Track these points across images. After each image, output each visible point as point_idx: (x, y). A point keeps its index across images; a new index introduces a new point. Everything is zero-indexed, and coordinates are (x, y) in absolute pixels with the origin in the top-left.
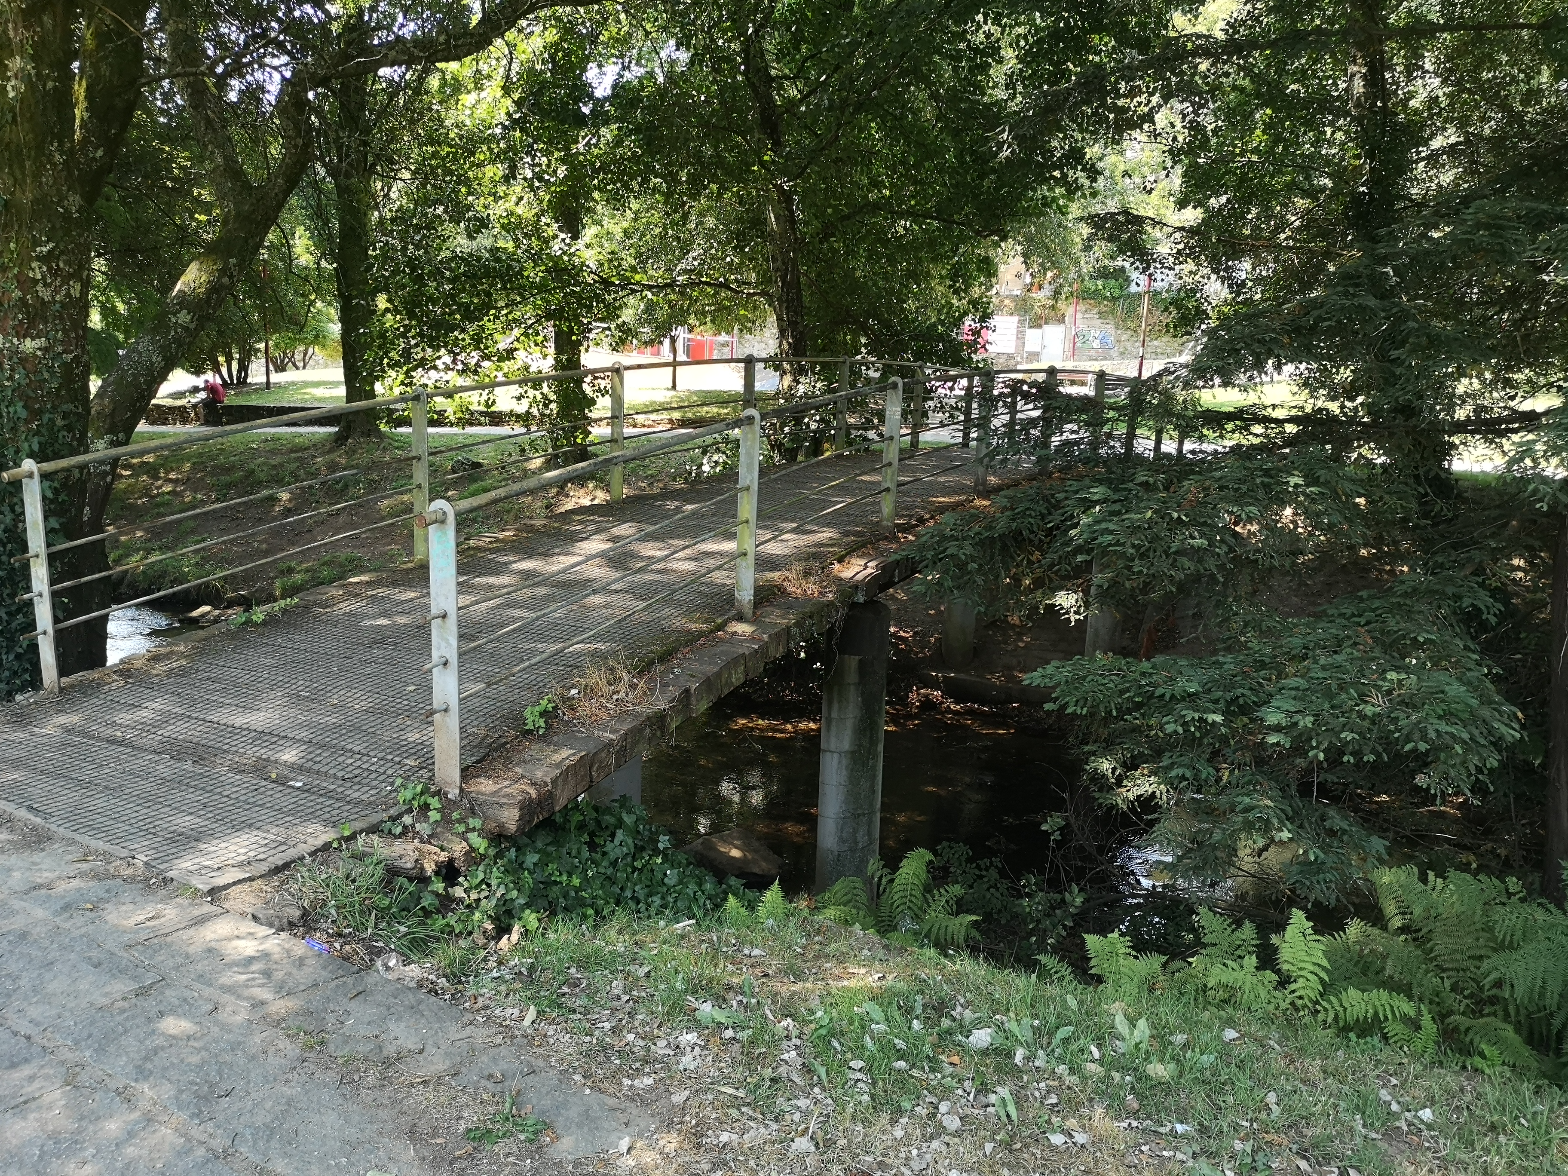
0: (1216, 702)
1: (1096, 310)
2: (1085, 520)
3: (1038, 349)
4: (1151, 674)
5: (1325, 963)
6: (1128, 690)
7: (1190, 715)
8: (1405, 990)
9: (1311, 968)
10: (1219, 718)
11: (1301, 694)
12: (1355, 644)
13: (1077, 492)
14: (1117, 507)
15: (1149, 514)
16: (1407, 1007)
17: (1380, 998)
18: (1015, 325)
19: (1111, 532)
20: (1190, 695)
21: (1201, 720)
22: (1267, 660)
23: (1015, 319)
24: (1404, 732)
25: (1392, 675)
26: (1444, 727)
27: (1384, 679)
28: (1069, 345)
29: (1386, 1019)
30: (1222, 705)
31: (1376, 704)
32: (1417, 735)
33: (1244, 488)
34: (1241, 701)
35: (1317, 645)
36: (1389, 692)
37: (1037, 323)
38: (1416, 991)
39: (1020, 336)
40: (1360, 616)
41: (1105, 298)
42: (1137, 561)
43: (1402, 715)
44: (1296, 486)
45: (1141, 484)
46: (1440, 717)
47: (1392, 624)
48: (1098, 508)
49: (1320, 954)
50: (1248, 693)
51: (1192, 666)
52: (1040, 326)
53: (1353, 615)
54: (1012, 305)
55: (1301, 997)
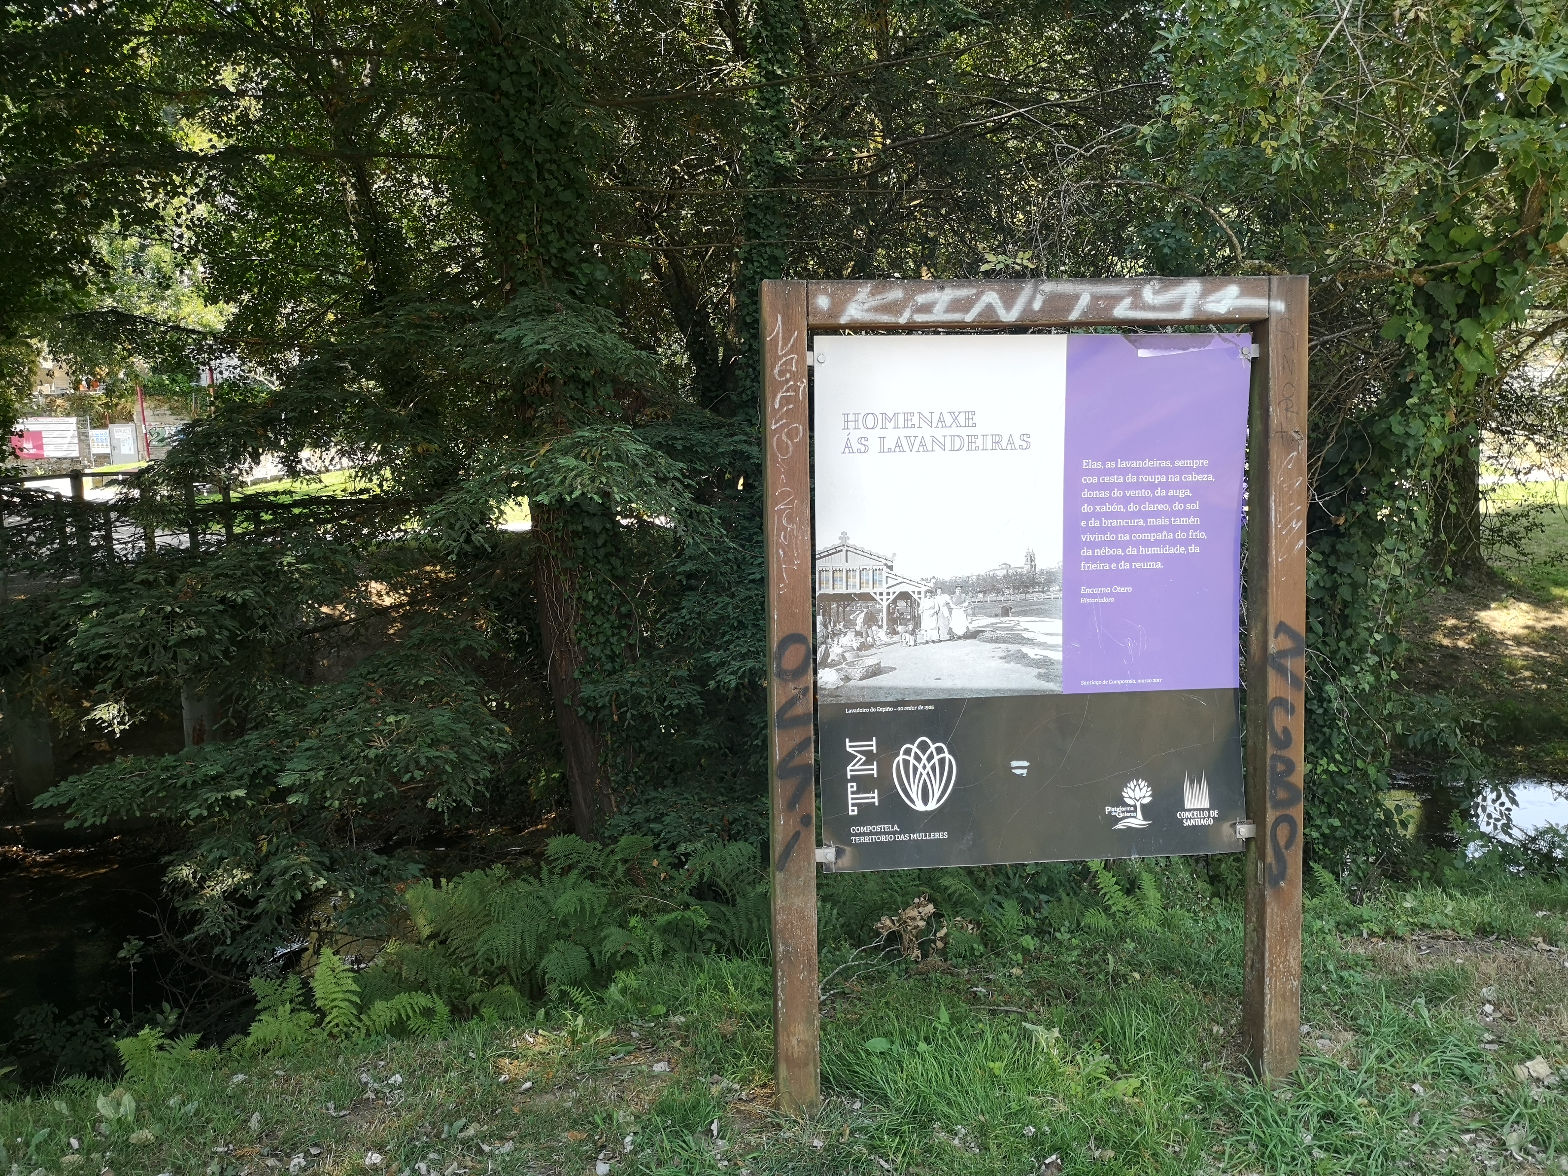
0: (240, 778)
1: (166, 406)
2: (82, 626)
3: (107, 450)
4: (175, 767)
5: (355, 987)
6: (150, 788)
7: (213, 796)
8: (422, 986)
9: (341, 996)
10: (241, 793)
11: (315, 754)
12: (368, 698)
13: (72, 599)
14: (112, 609)
15: (142, 611)
16: (422, 1000)
17: (402, 1000)
18: (74, 427)
19: (103, 636)
20: (214, 778)
21: (226, 799)
22: (290, 729)
23: (73, 420)
24: (403, 764)
25: (391, 719)
26: (432, 753)
27: (386, 724)
28: (142, 445)
29: (408, 1018)
30: (246, 780)
31: (380, 745)
32: (412, 767)
33: (239, 573)
34: (264, 772)
35: (335, 706)
36: (391, 733)
37: (100, 423)
38: (433, 984)
39: (83, 439)
40: (375, 672)
41: (175, 393)
42: (136, 660)
43: (400, 751)
44: (290, 564)
45: (142, 582)
46: (430, 746)
47: (401, 675)
48: (95, 613)
49: (350, 981)
50: (270, 763)
51: (218, 750)
52: (105, 426)
53: (369, 673)
54: (67, 405)
55: (337, 1025)
